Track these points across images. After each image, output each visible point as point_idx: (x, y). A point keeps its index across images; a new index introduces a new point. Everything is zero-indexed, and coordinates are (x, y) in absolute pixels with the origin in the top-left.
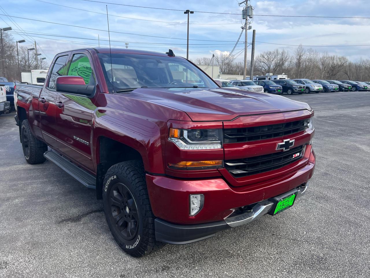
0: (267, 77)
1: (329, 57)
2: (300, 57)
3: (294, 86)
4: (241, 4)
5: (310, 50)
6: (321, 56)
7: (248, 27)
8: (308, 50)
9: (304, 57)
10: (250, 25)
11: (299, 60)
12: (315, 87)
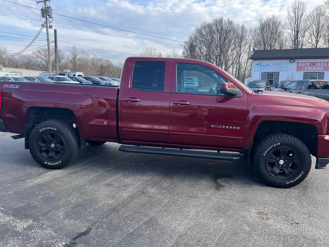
0: (67, 73)
1: (98, 59)
2: (75, 56)
3: (101, 83)
4: (38, 2)
5: (83, 52)
6: (91, 57)
7: (49, 26)
8: (81, 52)
9: (78, 57)
10: (51, 24)
11: (74, 58)
12: (115, 84)
